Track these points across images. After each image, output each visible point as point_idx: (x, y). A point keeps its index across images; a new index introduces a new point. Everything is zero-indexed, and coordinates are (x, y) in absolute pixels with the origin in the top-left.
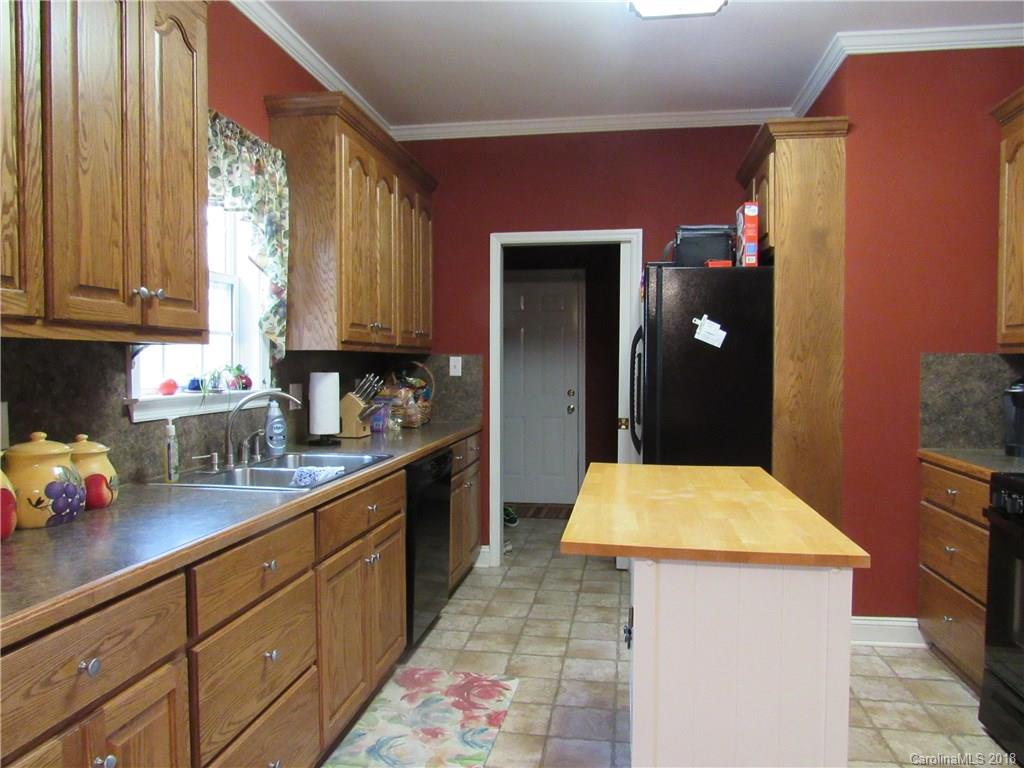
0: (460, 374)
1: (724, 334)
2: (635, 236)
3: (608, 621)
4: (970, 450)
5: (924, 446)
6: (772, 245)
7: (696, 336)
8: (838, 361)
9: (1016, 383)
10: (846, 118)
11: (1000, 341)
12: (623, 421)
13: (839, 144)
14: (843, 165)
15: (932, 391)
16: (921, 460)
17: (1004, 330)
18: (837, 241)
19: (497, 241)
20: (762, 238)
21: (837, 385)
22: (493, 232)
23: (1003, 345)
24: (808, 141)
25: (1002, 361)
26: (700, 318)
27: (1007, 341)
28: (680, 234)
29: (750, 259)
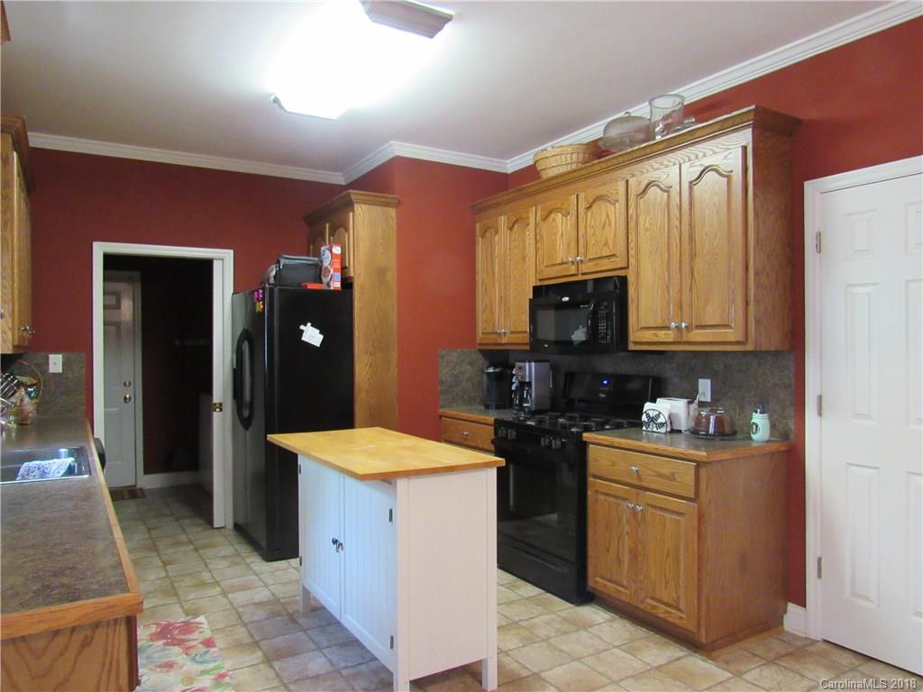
0: (61, 371)
1: (322, 337)
2: (226, 255)
3: (238, 564)
4: (464, 408)
5: (442, 407)
6: (352, 275)
7: (303, 339)
8: (394, 355)
9: (489, 367)
10: (397, 196)
11: (478, 342)
12: (218, 405)
13: (392, 212)
14: (395, 227)
15: (445, 372)
16: (441, 416)
17: (481, 335)
18: (392, 276)
19: (100, 249)
20: (344, 269)
21: (394, 371)
22: (96, 241)
23: (480, 344)
24: (374, 208)
25: (478, 353)
26: (305, 325)
27: (483, 342)
28: (283, 261)
29: (336, 285)
